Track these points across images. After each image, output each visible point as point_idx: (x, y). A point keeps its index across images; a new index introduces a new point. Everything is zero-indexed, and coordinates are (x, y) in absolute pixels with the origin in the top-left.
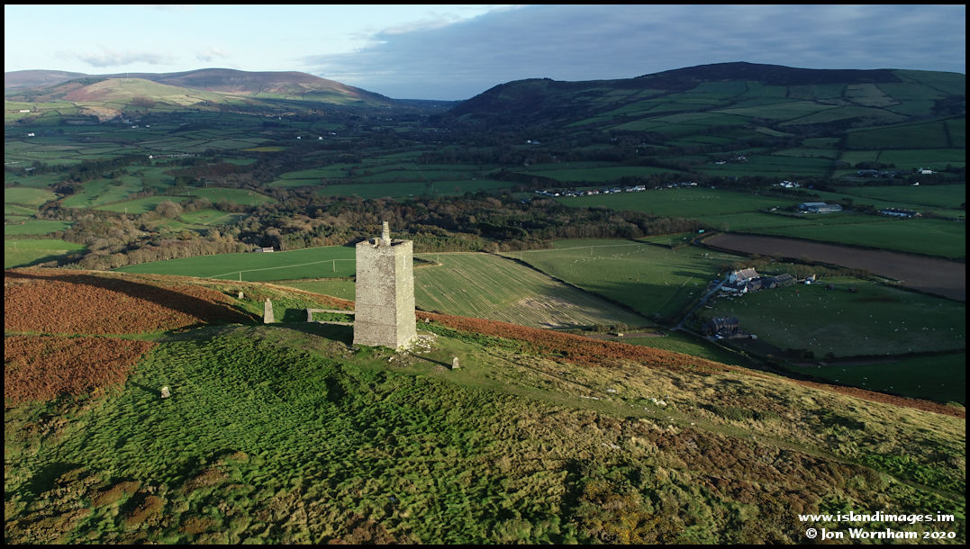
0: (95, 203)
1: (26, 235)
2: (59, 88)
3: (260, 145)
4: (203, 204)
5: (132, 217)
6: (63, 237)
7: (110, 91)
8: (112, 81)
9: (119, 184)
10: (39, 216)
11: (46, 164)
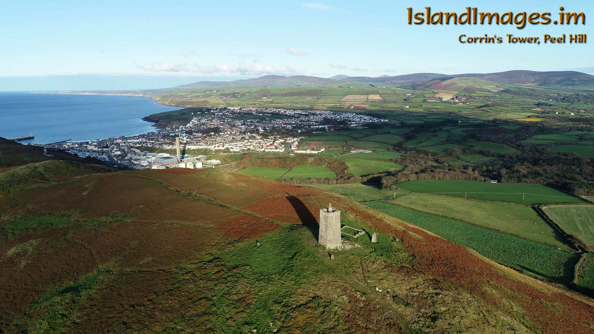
0: (419, 145)
1: (379, 159)
2: (429, 83)
3: (529, 117)
4: (475, 150)
5: (433, 154)
6: (395, 162)
7: (454, 84)
8: (456, 79)
9: (436, 136)
10: (391, 149)
11: (406, 123)
